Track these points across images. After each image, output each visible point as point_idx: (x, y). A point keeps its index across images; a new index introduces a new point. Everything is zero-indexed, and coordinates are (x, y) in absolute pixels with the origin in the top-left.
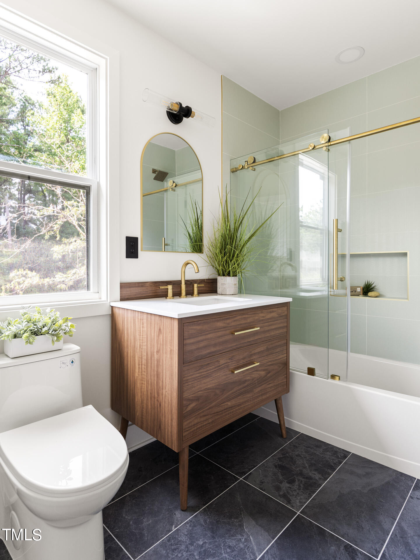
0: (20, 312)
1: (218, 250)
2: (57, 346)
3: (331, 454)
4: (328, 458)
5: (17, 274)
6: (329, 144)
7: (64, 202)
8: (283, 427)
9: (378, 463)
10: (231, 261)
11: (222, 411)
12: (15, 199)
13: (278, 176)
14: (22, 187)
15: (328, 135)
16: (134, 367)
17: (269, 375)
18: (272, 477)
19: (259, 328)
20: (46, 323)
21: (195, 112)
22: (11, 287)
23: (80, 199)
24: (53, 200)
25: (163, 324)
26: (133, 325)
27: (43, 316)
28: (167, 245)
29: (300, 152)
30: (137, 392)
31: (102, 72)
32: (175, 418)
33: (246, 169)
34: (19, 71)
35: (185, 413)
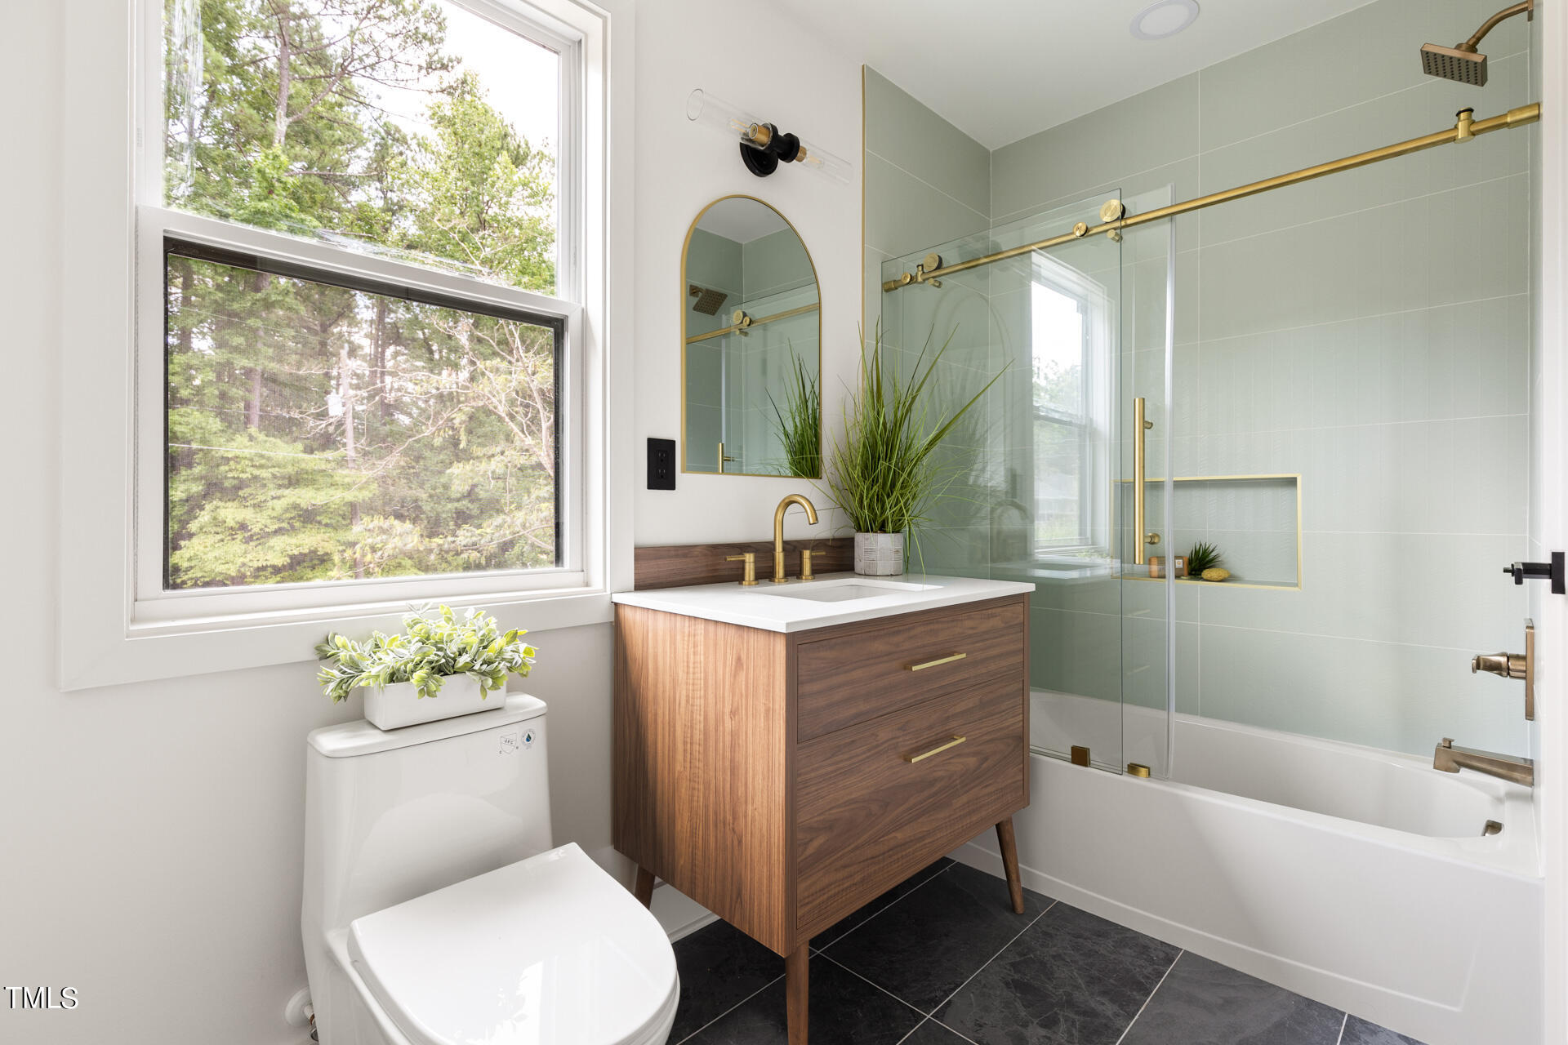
0: (403, 617)
1: (857, 473)
2: (495, 698)
3: (1133, 954)
4: (1128, 964)
5: (368, 528)
6: (1123, 223)
7: (478, 363)
8: (1015, 888)
9: (1248, 976)
10: (888, 496)
11: (884, 853)
12: (364, 358)
13: (987, 301)
14: (377, 330)
15: (1119, 201)
16: (671, 749)
17: (985, 765)
18: (1002, 1012)
19: (964, 656)
20: (467, 644)
21: (807, 148)
22: (355, 556)
23: (513, 357)
24: (448, 358)
25: (748, 645)
26: (670, 648)
27: (457, 627)
28: (729, 460)
29: (1033, 247)
30: (679, 810)
31: (594, 46)
32: (779, 876)
33: (920, 283)
34: (374, 65)
35: (802, 861)
